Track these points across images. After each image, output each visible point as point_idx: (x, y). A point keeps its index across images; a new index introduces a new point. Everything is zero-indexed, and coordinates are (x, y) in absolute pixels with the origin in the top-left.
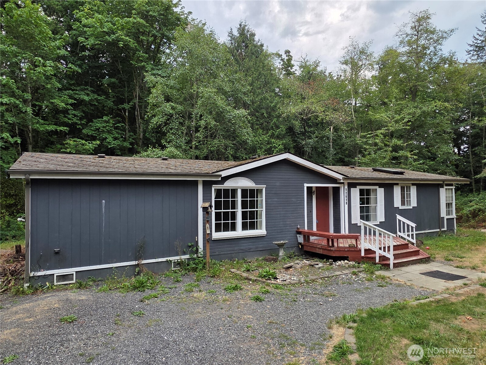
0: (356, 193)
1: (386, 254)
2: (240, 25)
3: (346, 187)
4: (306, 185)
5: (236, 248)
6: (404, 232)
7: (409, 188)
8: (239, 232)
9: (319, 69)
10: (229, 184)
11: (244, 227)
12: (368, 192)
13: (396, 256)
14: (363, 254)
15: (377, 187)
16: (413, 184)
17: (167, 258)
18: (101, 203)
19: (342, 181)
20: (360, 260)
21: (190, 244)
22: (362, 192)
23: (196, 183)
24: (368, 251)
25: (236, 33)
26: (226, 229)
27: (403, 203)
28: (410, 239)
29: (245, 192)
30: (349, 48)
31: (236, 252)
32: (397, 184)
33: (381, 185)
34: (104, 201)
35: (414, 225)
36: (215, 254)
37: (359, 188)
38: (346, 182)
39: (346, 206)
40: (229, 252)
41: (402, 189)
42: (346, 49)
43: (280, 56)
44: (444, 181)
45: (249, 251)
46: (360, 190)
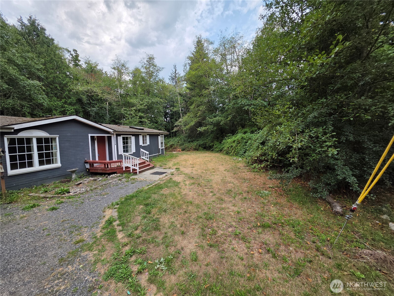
0: (120, 139)
1: (135, 168)
2: (30, 17)
3: (115, 136)
4: (90, 135)
5: (34, 179)
6: (144, 156)
7: (146, 136)
8: (37, 167)
9: (98, 68)
11: (41, 163)
12: (127, 138)
13: (140, 168)
14: (124, 169)
15: (131, 136)
16: (148, 135)
19: (112, 133)
20: (122, 172)
22: (124, 138)
24: (127, 168)
25: (26, 22)
26: (23, 166)
27: (143, 143)
28: (146, 159)
29: (39, 140)
30: (116, 61)
31: (33, 181)
32: (141, 134)
33: (133, 135)
35: (148, 153)
36: (13, 185)
37: (122, 136)
38: (115, 133)
39: (116, 146)
40: (27, 182)
41: (143, 136)
42: (114, 61)
43: (69, 51)
44: (160, 133)
45: (47, 178)
46: (123, 137)
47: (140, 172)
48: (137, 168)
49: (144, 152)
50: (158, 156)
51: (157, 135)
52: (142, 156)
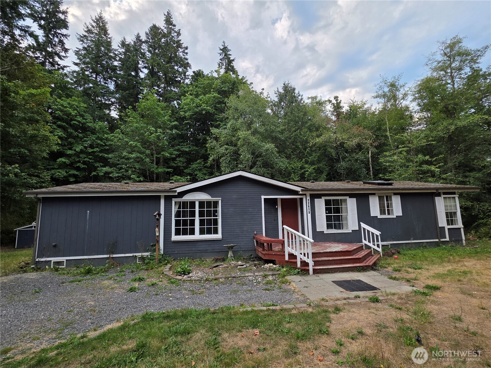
0: (320, 205)
1: (305, 259)
3: (308, 198)
4: (263, 197)
5: (193, 249)
7: (389, 198)
8: (197, 236)
10: (188, 198)
11: (202, 232)
12: (336, 202)
14: (287, 258)
15: (347, 198)
16: (395, 194)
17: (133, 254)
18: (86, 213)
19: (301, 193)
21: (152, 244)
22: (327, 203)
23: (159, 198)
26: (185, 233)
27: (382, 212)
28: (376, 247)
29: (202, 204)
31: (193, 252)
32: (374, 194)
33: (351, 196)
34: (88, 211)
36: (174, 253)
37: (323, 198)
38: (308, 193)
39: (309, 215)
40: (187, 252)
41: (381, 198)
44: (437, 189)
45: (206, 251)
46: (326, 200)
47: (315, 272)
48: (310, 261)
49: (368, 231)
50: (437, 244)
51: (432, 195)
52: (365, 239)
